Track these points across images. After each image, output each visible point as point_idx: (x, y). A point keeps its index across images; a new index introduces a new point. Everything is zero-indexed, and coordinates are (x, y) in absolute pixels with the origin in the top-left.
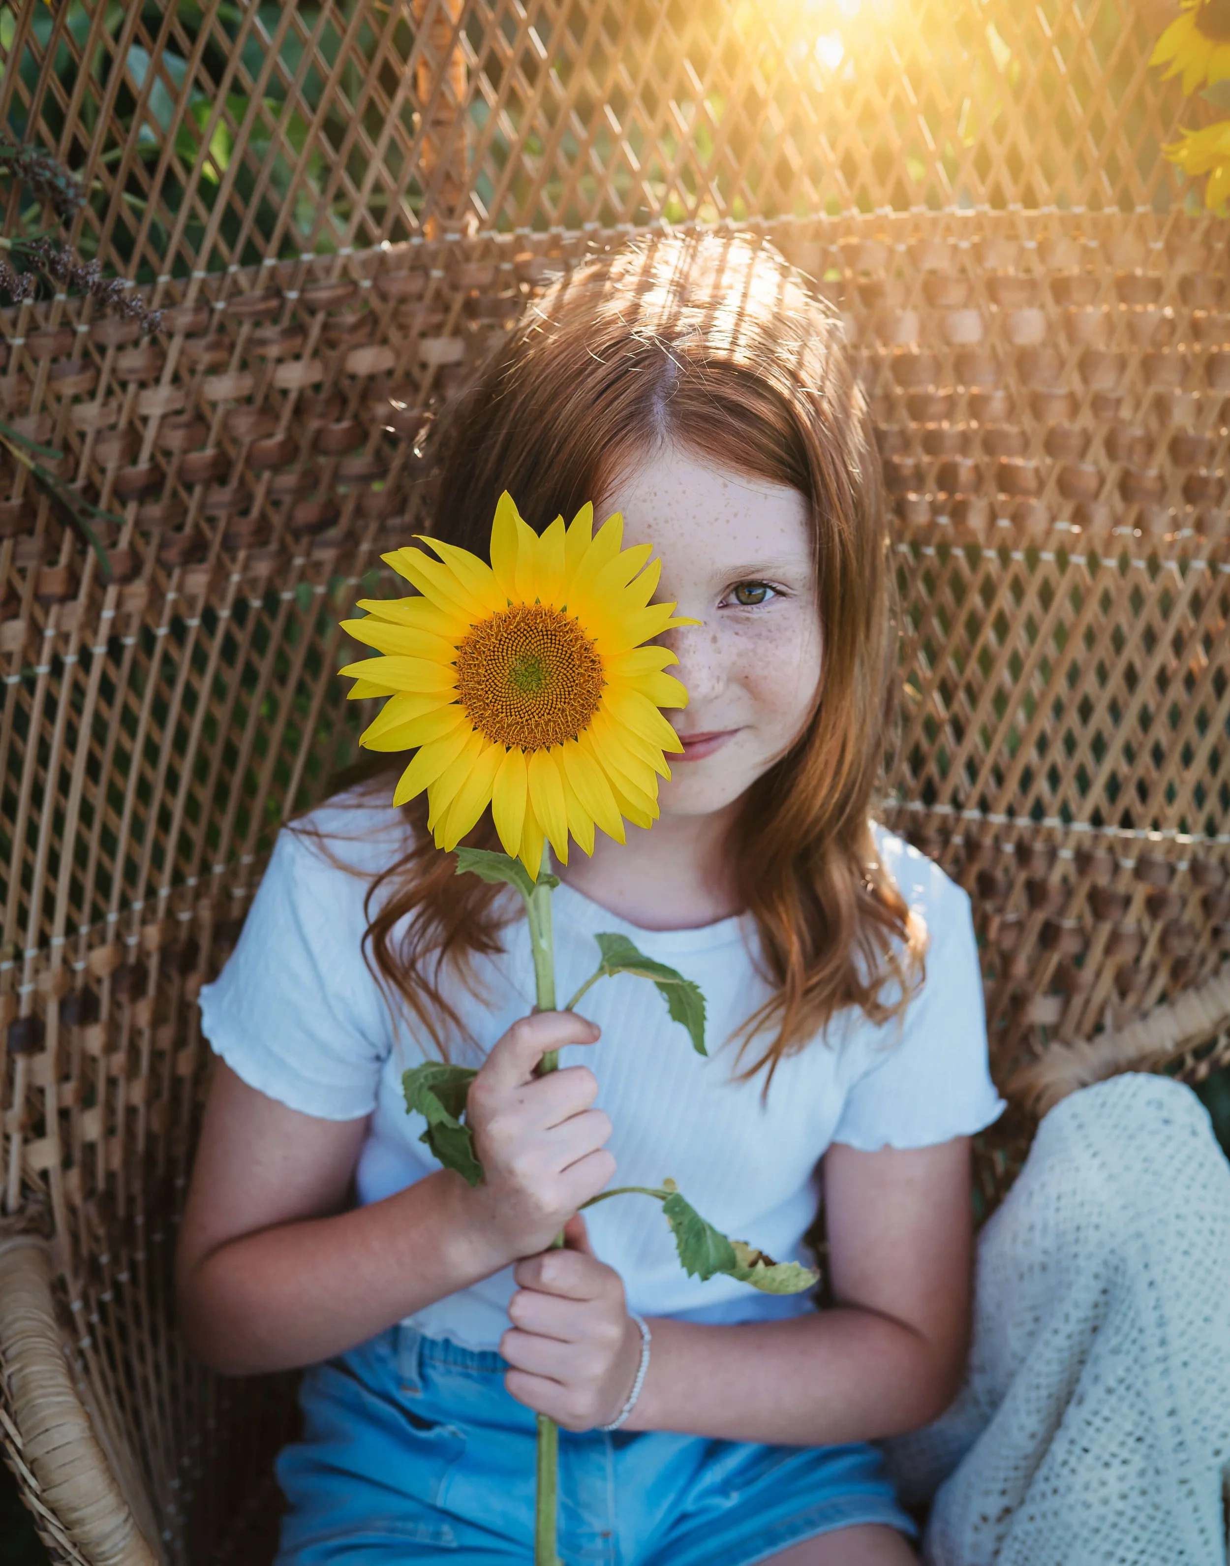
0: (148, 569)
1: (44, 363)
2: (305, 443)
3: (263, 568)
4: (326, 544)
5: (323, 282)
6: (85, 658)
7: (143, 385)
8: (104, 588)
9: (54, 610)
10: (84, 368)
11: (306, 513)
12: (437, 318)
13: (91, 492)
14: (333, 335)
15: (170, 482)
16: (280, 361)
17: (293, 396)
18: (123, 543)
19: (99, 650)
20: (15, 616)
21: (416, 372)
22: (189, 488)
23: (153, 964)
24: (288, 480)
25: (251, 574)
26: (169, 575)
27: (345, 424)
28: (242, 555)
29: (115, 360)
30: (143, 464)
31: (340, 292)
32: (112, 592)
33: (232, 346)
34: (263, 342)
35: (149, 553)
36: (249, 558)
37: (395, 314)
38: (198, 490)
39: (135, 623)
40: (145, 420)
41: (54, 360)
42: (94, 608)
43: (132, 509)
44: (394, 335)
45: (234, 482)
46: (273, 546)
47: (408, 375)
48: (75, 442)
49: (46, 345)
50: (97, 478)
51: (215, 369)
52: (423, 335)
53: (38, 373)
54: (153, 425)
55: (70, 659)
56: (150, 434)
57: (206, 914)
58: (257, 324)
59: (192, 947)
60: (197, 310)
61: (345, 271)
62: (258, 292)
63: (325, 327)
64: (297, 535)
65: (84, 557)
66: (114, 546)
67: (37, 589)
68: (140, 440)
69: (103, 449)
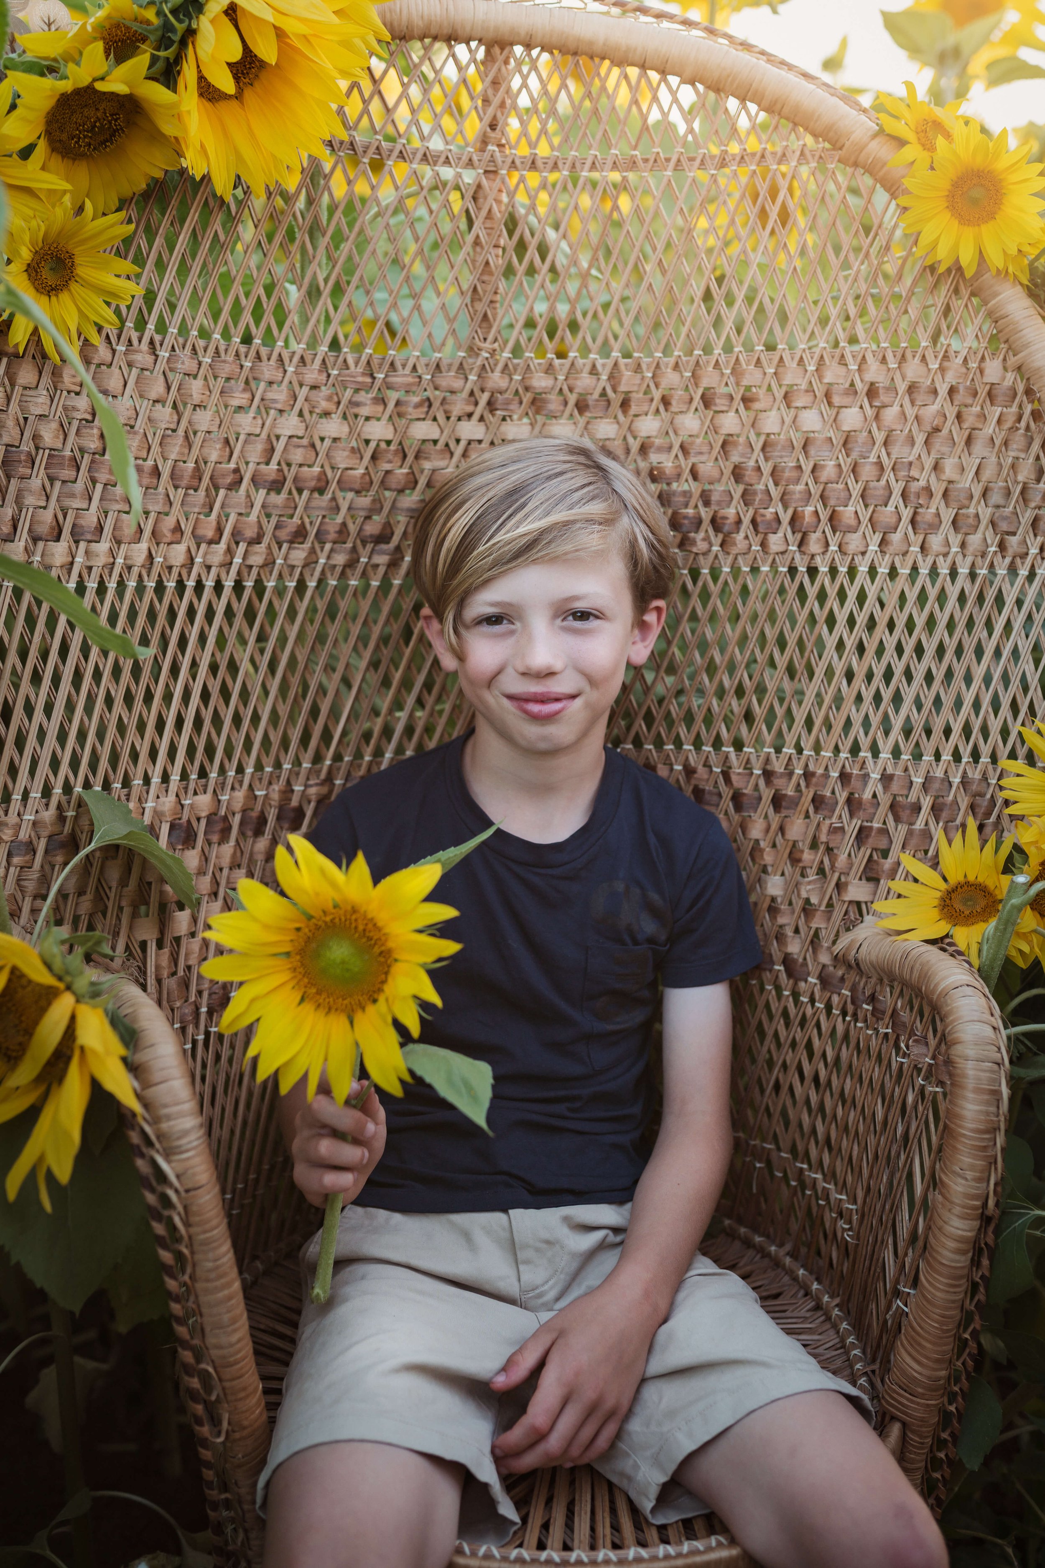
0: (266, 540)
1: (221, 380)
2: (377, 478)
3: (340, 559)
4: (383, 553)
5: (401, 371)
6: (218, 587)
7: (280, 412)
8: (237, 543)
9: (203, 546)
10: (245, 390)
11: (372, 528)
12: (470, 408)
13: (238, 475)
14: (402, 409)
15: (288, 484)
16: (368, 419)
17: (373, 445)
18: (254, 516)
19: (229, 584)
20: (179, 543)
21: (452, 445)
22: (300, 491)
23: (236, 821)
24: (364, 501)
25: (332, 562)
26: (280, 548)
27: (405, 471)
28: (328, 546)
29: (265, 391)
30: (273, 466)
31: (410, 380)
32: (242, 546)
33: (339, 403)
34: (357, 404)
35: (269, 528)
36: (332, 550)
37: (444, 401)
38: (306, 494)
39: (254, 571)
40: (278, 437)
41: (228, 380)
42: (229, 555)
43: (262, 492)
44: (441, 418)
45: (328, 496)
46: (349, 545)
47: (447, 445)
48: (233, 438)
49: (223, 369)
50: (243, 467)
51: (326, 414)
52: (459, 419)
53: (216, 386)
54: (283, 441)
55: (209, 583)
56: (280, 447)
57: (275, 796)
58: (357, 391)
59: (262, 820)
60: (320, 372)
61: (414, 368)
62: (360, 369)
63: (398, 403)
64: (364, 543)
65: (227, 516)
66: (248, 515)
67: (194, 528)
68: (273, 450)
69: (249, 447)
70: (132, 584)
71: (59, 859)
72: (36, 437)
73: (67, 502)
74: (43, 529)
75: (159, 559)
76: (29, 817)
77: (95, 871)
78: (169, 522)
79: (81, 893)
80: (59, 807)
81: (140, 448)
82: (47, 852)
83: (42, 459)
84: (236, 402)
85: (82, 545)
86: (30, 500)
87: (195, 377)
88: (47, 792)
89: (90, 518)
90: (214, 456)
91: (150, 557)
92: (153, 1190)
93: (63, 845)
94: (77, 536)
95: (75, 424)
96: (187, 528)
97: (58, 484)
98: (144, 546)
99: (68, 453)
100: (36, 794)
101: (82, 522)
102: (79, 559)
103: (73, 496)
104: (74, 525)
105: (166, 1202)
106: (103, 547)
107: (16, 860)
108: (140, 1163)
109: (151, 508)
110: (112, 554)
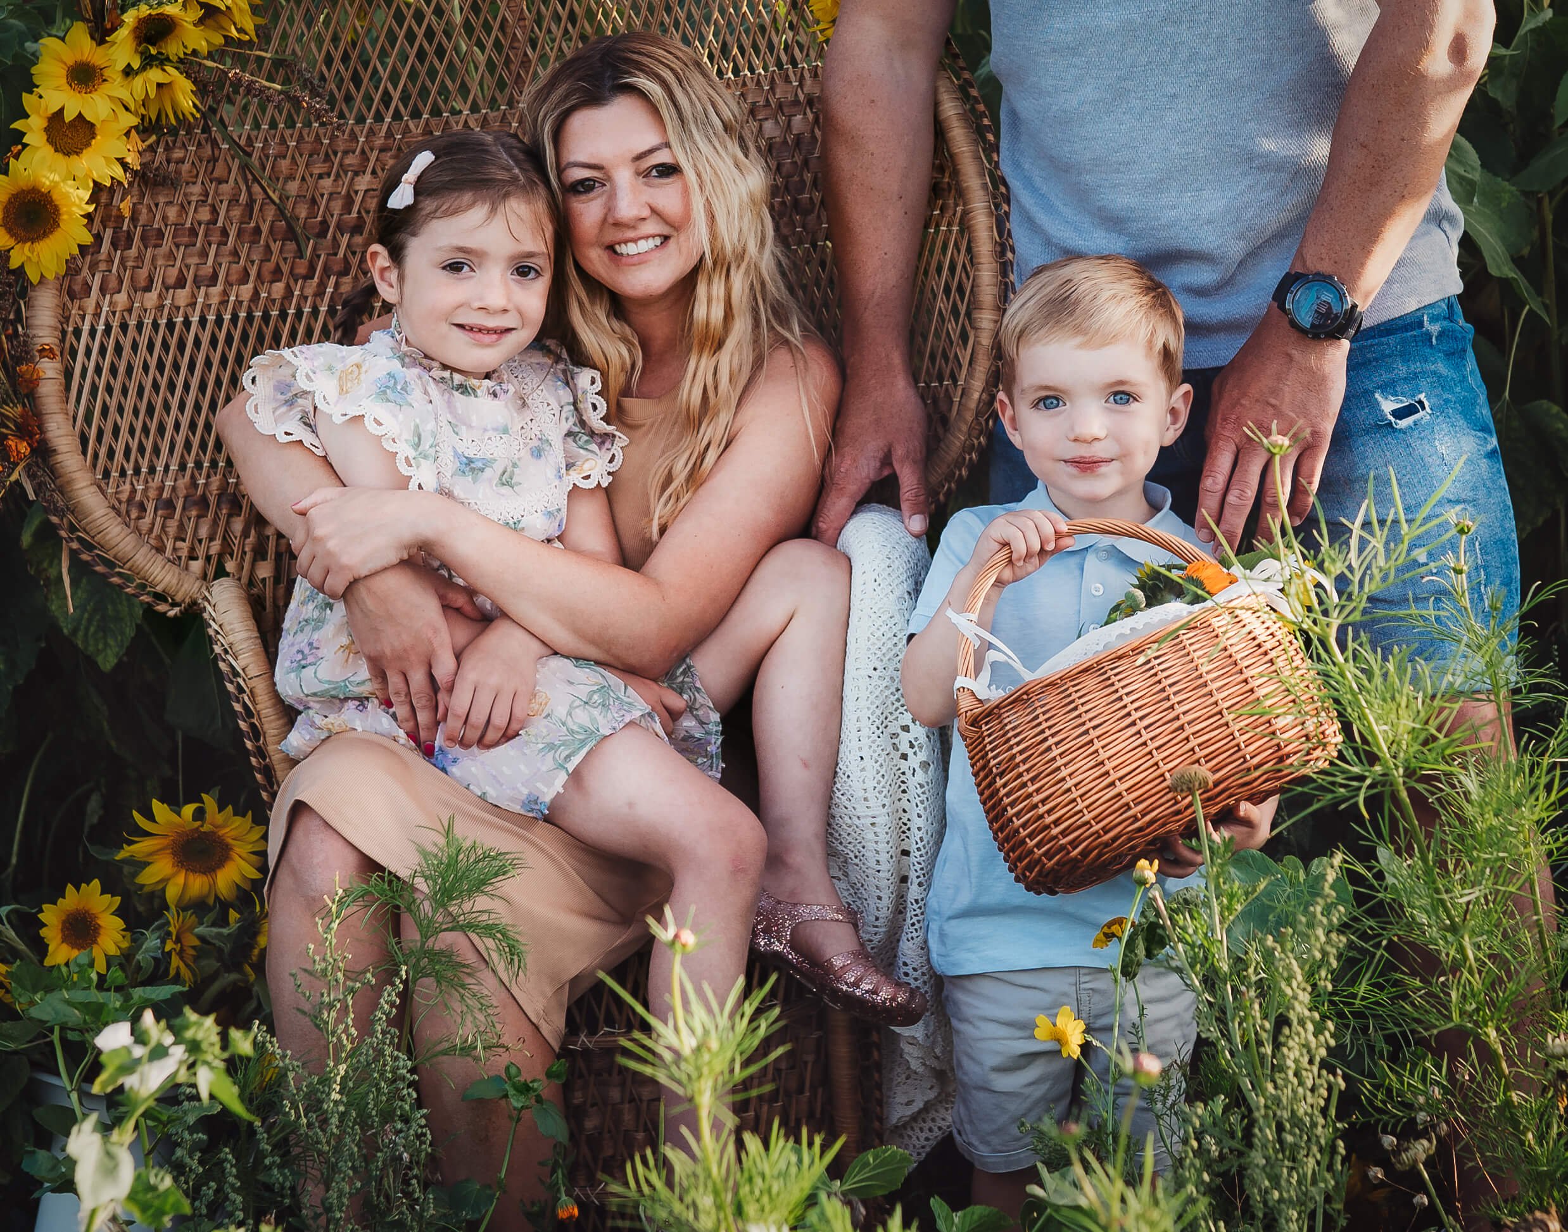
1: (306, 157)
7: (356, 174)
8: (328, 276)
9: (300, 282)
10: (325, 161)
13: (325, 224)
18: (341, 254)
20: (279, 280)
29: (342, 159)
30: (354, 215)
32: (333, 279)
40: (356, 192)
41: (311, 156)
42: (322, 285)
43: (347, 236)
48: (318, 198)
49: (307, 148)
50: (328, 217)
53: (302, 162)
54: (360, 195)
55: (307, 310)
56: (358, 199)
60: (386, 138)
65: (319, 256)
66: (336, 254)
67: (292, 269)
68: (353, 201)
69: (332, 204)
70: (243, 315)
71: (194, 513)
72: (165, 218)
73: (189, 261)
74: (171, 281)
75: (264, 295)
76: (169, 483)
77: (222, 523)
78: (269, 266)
79: (211, 539)
80: (193, 477)
81: (242, 215)
82: (184, 508)
83: (168, 233)
84: (317, 171)
85: (203, 289)
86: (160, 262)
87: (284, 157)
88: (183, 467)
89: (207, 270)
90: (303, 214)
91: (256, 294)
92: (232, 682)
93: (195, 503)
94: (197, 283)
95: (193, 205)
96: (285, 269)
97: (182, 248)
98: (250, 285)
99: (188, 225)
100: (174, 467)
101: (201, 273)
102: (200, 300)
103: (191, 256)
104: (196, 276)
105: (241, 690)
106: (216, 290)
107: (160, 512)
108: (221, 665)
109: (254, 257)
110: (225, 293)
